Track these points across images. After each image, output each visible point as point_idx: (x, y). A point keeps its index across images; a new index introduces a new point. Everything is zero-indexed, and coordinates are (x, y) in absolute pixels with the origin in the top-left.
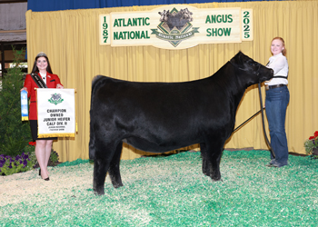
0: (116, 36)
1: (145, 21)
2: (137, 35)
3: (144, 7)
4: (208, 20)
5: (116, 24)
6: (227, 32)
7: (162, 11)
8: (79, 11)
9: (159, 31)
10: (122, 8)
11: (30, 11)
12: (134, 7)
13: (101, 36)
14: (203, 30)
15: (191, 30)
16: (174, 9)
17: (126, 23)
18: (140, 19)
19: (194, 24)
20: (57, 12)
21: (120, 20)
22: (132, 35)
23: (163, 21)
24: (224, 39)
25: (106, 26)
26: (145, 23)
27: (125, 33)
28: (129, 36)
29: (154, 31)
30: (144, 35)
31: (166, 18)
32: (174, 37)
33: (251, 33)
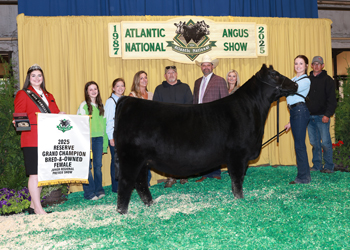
0: (128, 47)
1: (160, 33)
2: (151, 47)
3: (158, 17)
4: (225, 34)
5: (128, 34)
6: (244, 47)
7: (178, 23)
8: (83, 17)
9: (175, 43)
10: (134, 17)
11: (23, 15)
12: (147, 17)
13: (111, 48)
14: (220, 44)
15: (208, 43)
16: (191, 21)
17: (139, 34)
18: (154, 30)
19: (211, 37)
20: (57, 18)
21: (132, 30)
22: (146, 47)
23: (179, 33)
24: (240, 54)
25: (116, 36)
26: (159, 34)
27: (138, 44)
28: (143, 49)
29: (170, 44)
30: (159, 48)
31: (182, 30)
32: (191, 50)
33: (266, 48)
